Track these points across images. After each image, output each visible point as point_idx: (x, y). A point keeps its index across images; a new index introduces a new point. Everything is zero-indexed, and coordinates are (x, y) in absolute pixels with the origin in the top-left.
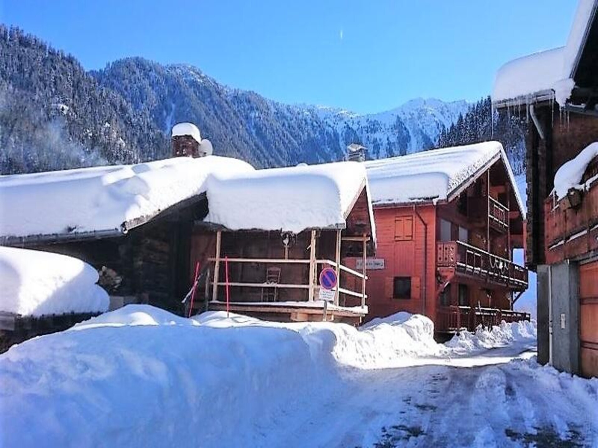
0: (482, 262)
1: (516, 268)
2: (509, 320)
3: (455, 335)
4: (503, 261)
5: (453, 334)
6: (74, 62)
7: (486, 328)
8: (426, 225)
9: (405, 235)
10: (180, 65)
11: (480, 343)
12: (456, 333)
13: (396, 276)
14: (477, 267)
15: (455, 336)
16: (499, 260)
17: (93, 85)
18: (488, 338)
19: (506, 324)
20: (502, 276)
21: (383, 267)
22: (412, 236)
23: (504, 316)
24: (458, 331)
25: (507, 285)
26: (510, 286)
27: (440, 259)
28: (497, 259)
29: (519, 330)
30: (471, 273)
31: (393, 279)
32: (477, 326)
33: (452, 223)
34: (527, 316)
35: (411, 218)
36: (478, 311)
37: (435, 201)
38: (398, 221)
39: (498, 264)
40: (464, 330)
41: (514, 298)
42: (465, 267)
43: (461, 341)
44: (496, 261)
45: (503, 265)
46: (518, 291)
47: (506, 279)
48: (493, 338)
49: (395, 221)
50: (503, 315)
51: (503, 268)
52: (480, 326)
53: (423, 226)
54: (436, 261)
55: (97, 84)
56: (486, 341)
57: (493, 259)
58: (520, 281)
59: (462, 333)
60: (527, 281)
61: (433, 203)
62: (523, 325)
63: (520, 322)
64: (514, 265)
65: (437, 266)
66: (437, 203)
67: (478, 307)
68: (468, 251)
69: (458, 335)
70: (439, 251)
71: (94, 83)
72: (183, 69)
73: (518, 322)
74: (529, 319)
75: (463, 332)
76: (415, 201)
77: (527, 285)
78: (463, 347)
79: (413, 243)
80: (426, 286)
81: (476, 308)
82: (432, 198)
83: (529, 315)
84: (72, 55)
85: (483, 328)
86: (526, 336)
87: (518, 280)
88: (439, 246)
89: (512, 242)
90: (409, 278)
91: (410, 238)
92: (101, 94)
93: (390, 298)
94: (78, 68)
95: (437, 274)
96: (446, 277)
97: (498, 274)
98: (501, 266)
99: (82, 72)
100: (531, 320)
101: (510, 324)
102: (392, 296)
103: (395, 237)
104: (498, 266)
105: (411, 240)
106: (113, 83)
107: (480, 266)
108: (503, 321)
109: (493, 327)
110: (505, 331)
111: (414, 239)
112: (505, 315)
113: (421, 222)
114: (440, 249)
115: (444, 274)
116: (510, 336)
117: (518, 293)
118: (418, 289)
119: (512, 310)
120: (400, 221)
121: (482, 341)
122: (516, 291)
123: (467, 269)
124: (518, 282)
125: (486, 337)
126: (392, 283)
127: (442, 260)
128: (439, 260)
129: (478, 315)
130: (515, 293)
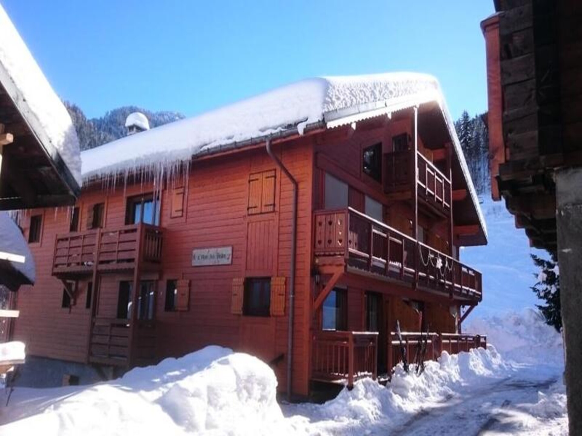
0: (405, 253)
1: (464, 270)
2: (454, 349)
3: (345, 389)
4: (443, 258)
5: (341, 387)
6: (78, 111)
7: (411, 366)
8: (296, 184)
9: (264, 204)
10: (168, 112)
11: (397, 400)
12: (346, 384)
13: (249, 275)
14: (394, 260)
15: (344, 391)
16: (436, 254)
17: (93, 130)
18: (413, 389)
19: (449, 357)
20: (442, 281)
21: (229, 262)
22: (274, 205)
23: (446, 344)
24: (350, 380)
25: (451, 295)
26: (455, 297)
27: (320, 242)
28: (433, 252)
29: (471, 363)
30: (384, 271)
31: (242, 280)
32: (395, 365)
33: (351, 187)
34: (482, 340)
35: (272, 173)
36: (396, 337)
37: (301, 129)
38: (253, 180)
39: (435, 261)
40: (365, 376)
41: (462, 314)
42: (369, 260)
43: (353, 403)
44: (431, 256)
45: (444, 263)
46: (468, 305)
47: (448, 285)
48: (423, 386)
49: (249, 181)
50: (444, 341)
51: (443, 267)
52: (401, 365)
53: (292, 186)
54: (313, 246)
55: (96, 129)
56: (411, 394)
57: (426, 251)
58: (471, 290)
59: (359, 384)
60: (480, 289)
61: (297, 133)
62: (477, 354)
63: (471, 350)
64: (461, 265)
65: (314, 256)
66: (305, 131)
67: (396, 331)
68: (374, 231)
69: (351, 388)
70: (319, 229)
71: (94, 129)
72: (169, 115)
73: (469, 351)
74: (484, 345)
75: (360, 381)
76: (267, 133)
77: (481, 296)
78: (355, 417)
79: (276, 217)
80: (294, 294)
81: (393, 333)
82: (296, 124)
83: (485, 338)
84: (76, 105)
85: (406, 368)
86: (482, 373)
87: (467, 288)
88: (319, 219)
89: (457, 236)
90: (269, 279)
91: (271, 209)
92: (100, 138)
93: (239, 315)
94: (81, 116)
95: (315, 271)
96: (331, 275)
97: (435, 276)
98: (439, 264)
99: (84, 119)
100: (488, 345)
101: (455, 356)
102: (241, 313)
103: (248, 209)
104: (435, 264)
105: (274, 211)
106: (110, 129)
107: (400, 261)
108: (445, 352)
109: (426, 363)
110: (447, 369)
111: (277, 209)
112: (447, 341)
113: (288, 179)
114: (320, 224)
115: (326, 270)
116: (456, 377)
117: (467, 307)
118: (283, 298)
119: (460, 332)
120: (257, 179)
121: (403, 396)
122: (464, 303)
123: (373, 263)
124: (468, 291)
125: (409, 387)
126: (242, 288)
127: (323, 245)
128: (318, 246)
129: (396, 346)
130: (463, 307)
